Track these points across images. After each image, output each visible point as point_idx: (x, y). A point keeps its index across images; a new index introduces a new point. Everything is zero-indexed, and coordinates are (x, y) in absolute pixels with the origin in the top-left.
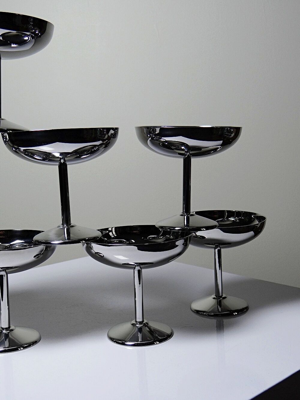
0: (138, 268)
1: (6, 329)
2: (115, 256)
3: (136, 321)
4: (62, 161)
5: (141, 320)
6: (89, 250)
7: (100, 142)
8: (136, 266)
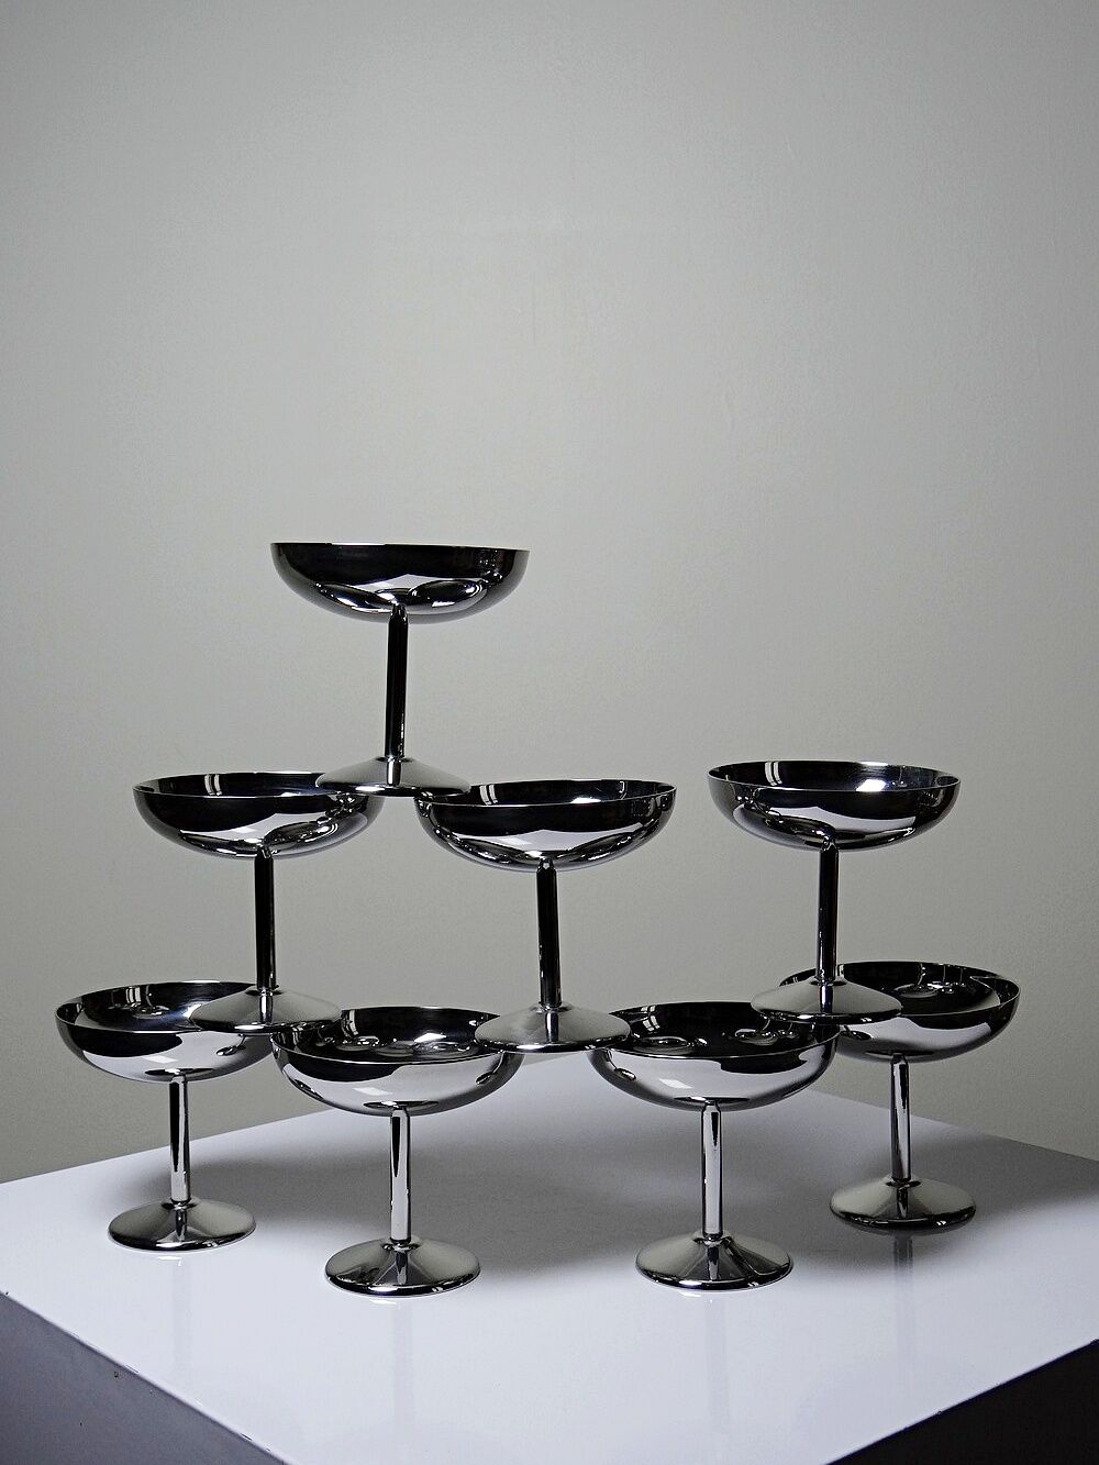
0: (711, 1109)
1: (402, 1242)
2: (663, 1081)
3: (705, 1234)
4: (546, 866)
5: (716, 1231)
6: (600, 1062)
7: (638, 825)
8: (707, 1104)
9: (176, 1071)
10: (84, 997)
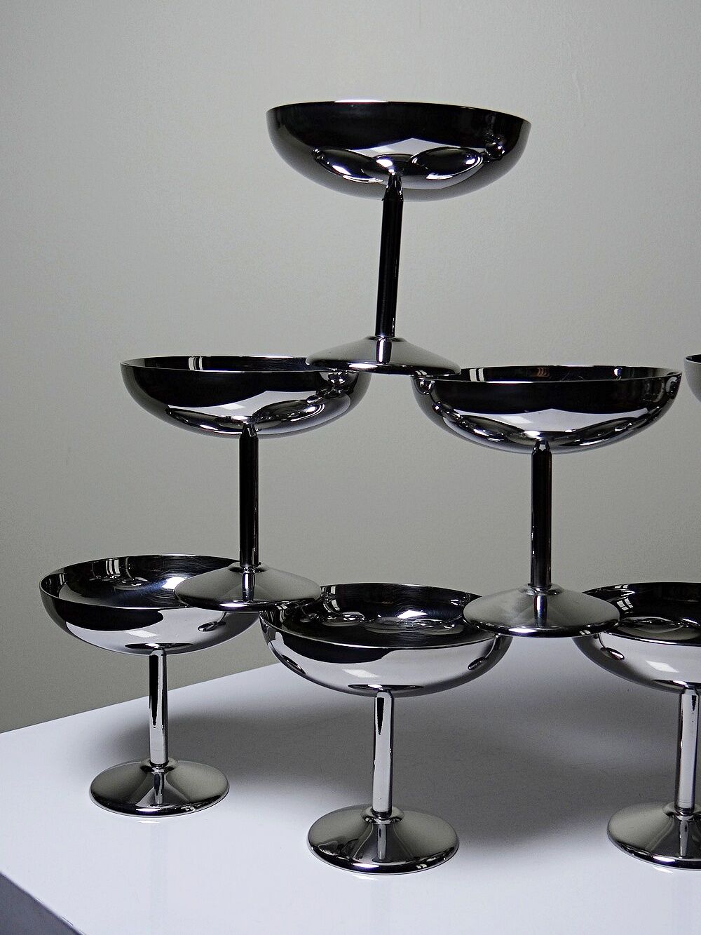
0: (690, 693)
1: (383, 814)
3: (677, 807)
4: (542, 447)
5: (689, 805)
6: (587, 647)
7: (644, 411)
8: (686, 688)
9: (157, 646)
10: (66, 569)
